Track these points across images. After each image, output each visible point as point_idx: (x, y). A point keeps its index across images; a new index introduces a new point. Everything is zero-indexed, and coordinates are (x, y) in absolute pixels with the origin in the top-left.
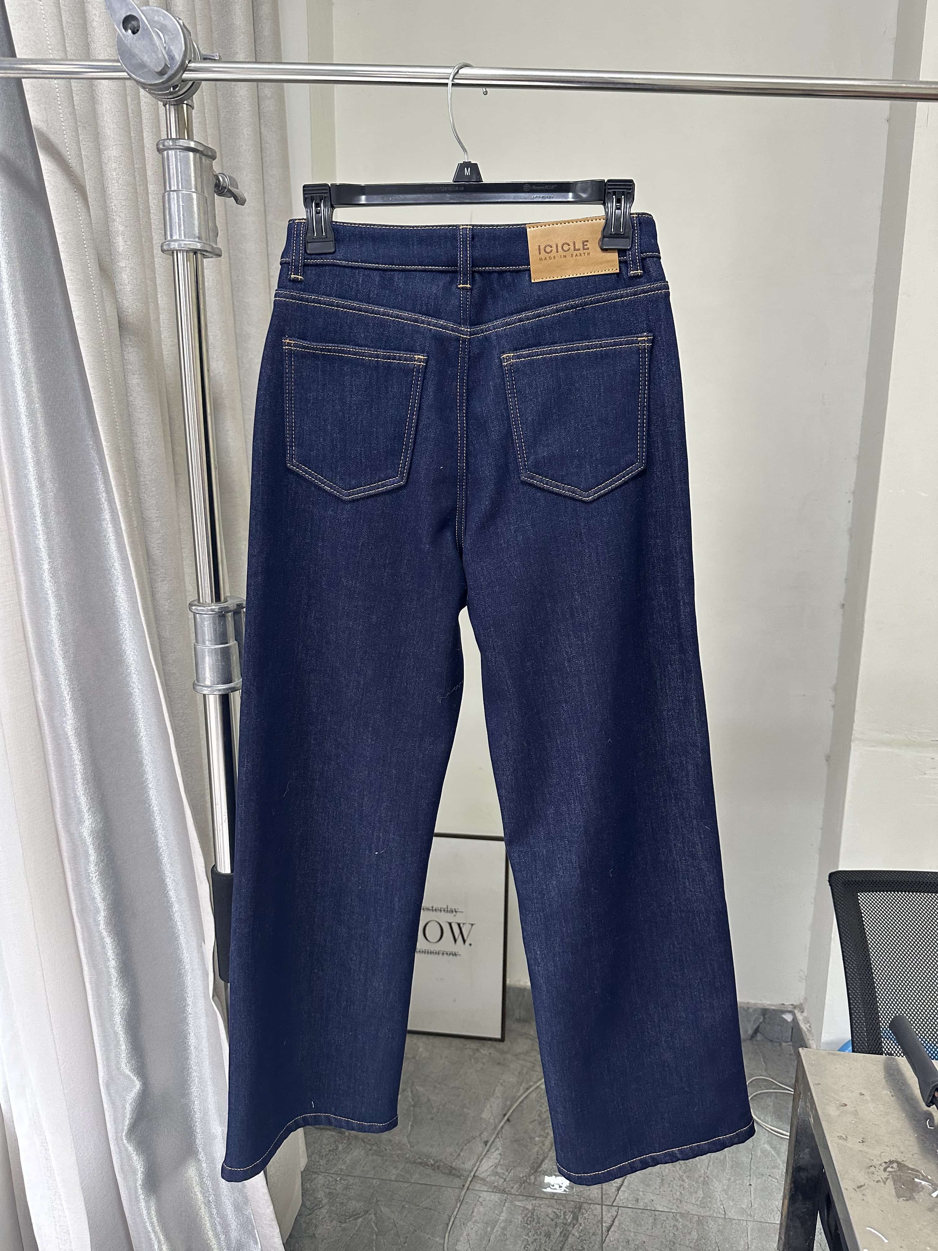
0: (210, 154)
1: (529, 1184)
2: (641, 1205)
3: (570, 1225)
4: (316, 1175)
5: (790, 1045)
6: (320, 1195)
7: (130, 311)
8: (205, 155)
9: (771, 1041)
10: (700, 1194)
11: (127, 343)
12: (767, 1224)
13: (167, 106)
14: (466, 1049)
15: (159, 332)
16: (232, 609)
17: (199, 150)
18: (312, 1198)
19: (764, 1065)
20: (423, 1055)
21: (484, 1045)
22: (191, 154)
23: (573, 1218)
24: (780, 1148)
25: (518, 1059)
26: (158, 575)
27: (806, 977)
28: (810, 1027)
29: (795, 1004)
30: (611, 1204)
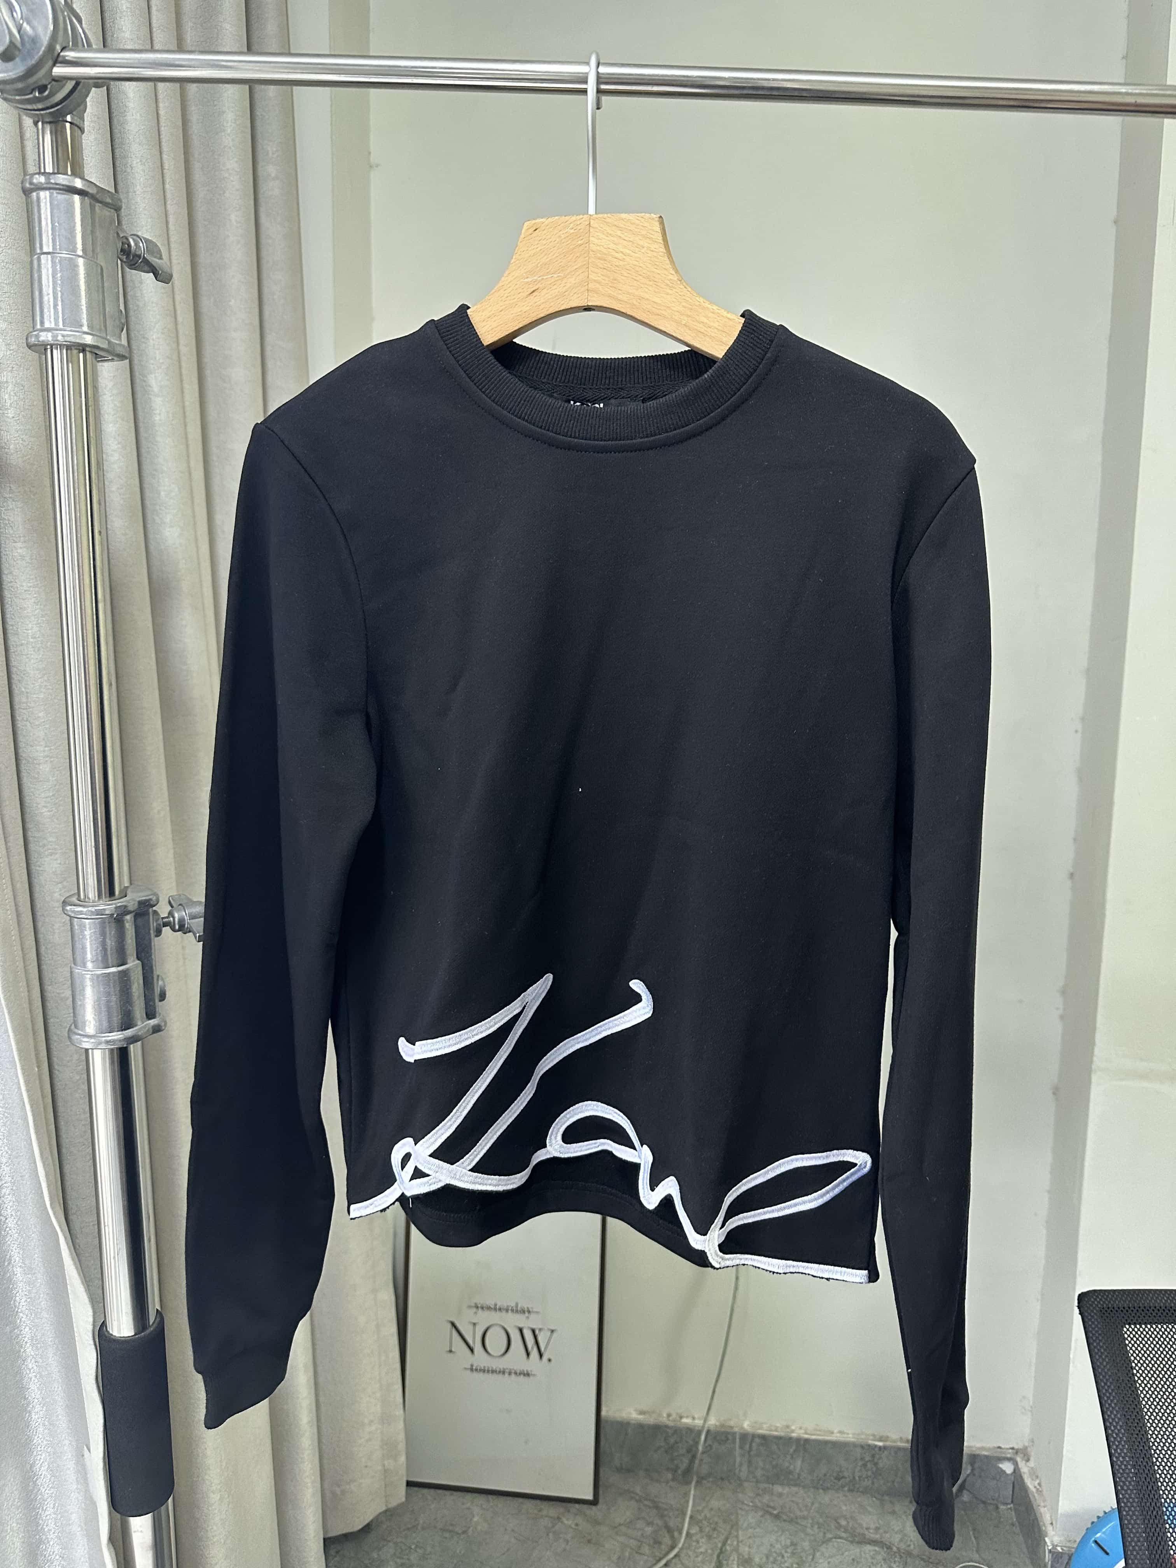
5: (1010, 1508)
8: (103, 203)
9: (984, 1502)
14: (542, 1517)
16: (132, 908)
17: (88, 193)
20: (479, 1528)
21: (569, 1511)
22: (77, 198)
25: (617, 1533)
27: (1031, 1407)
28: (1039, 1484)
29: (1016, 1447)
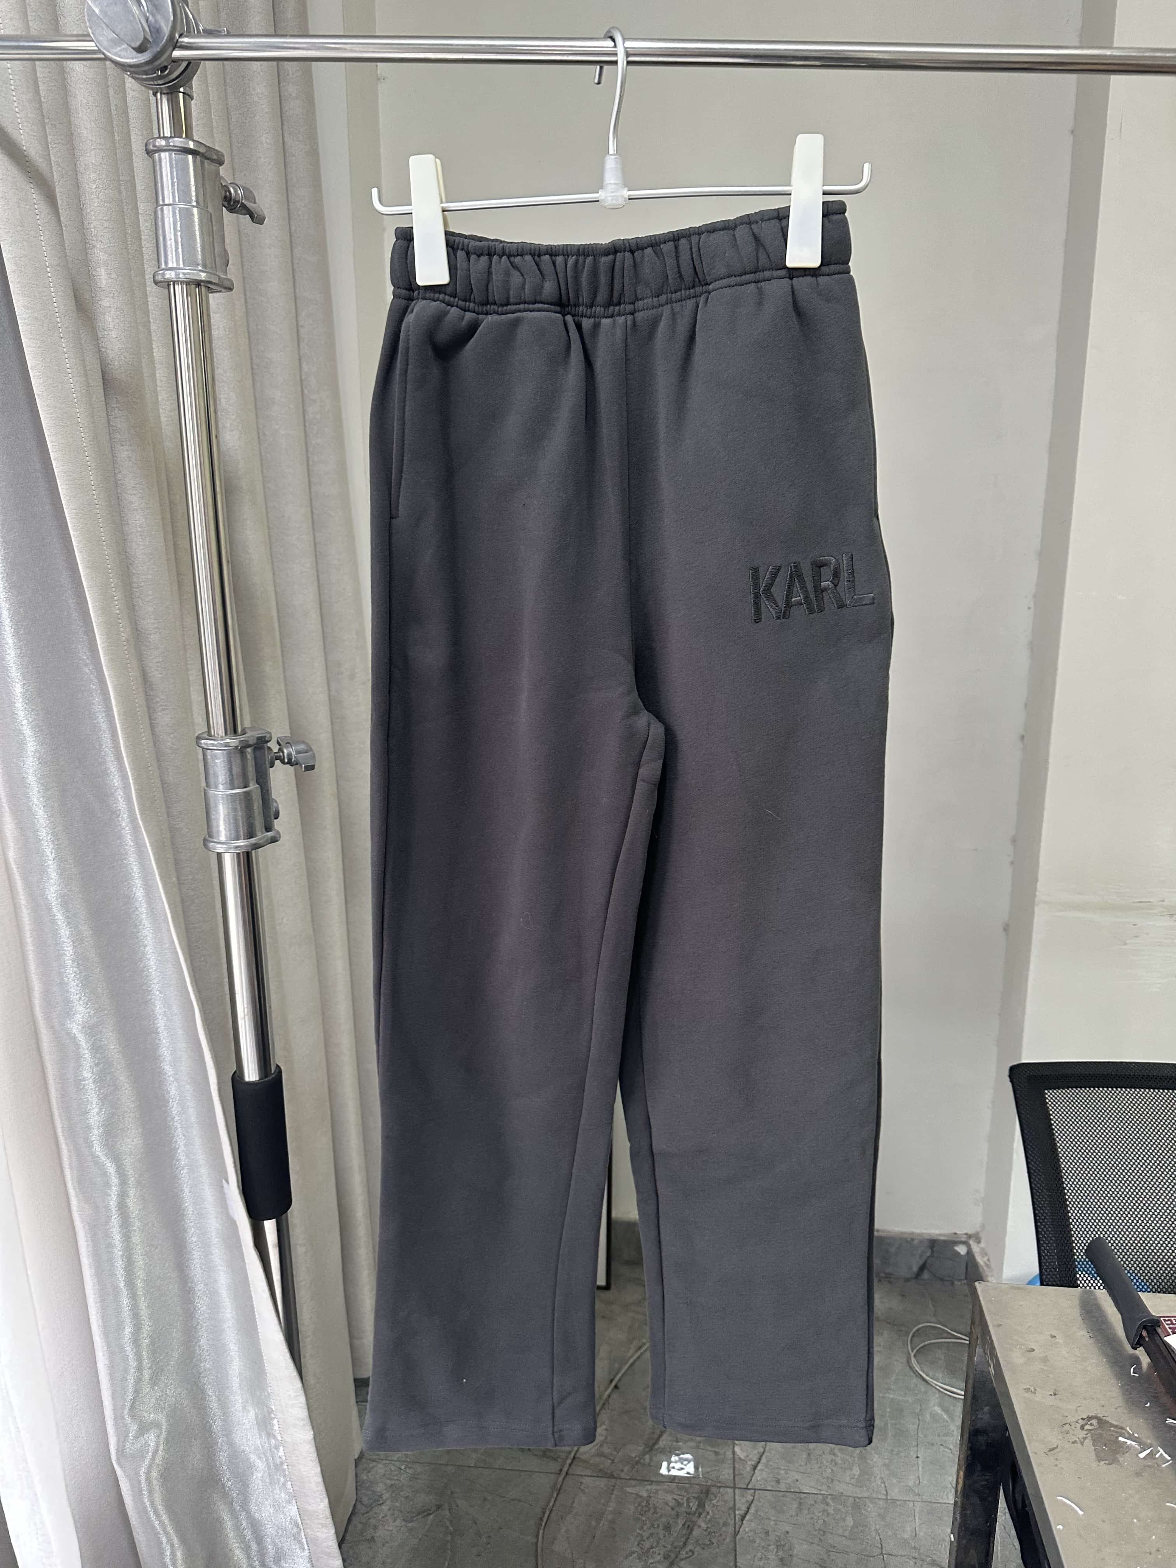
0: (215, 157)
1: (644, 1465)
2: (783, 1487)
3: (695, 1513)
4: (375, 1464)
5: (964, 1281)
6: (380, 1488)
7: (116, 363)
8: (208, 159)
9: (942, 1280)
10: (856, 1471)
11: (113, 406)
12: (939, 1505)
13: (159, 94)
15: (155, 391)
16: (251, 743)
17: (199, 152)
18: (370, 1493)
19: (933, 1310)
22: (190, 157)
23: (698, 1506)
24: (954, 1410)
25: (627, 1310)
26: (157, 702)
27: (983, 1199)
28: (988, 1260)
29: (969, 1233)
30: (745, 1487)
